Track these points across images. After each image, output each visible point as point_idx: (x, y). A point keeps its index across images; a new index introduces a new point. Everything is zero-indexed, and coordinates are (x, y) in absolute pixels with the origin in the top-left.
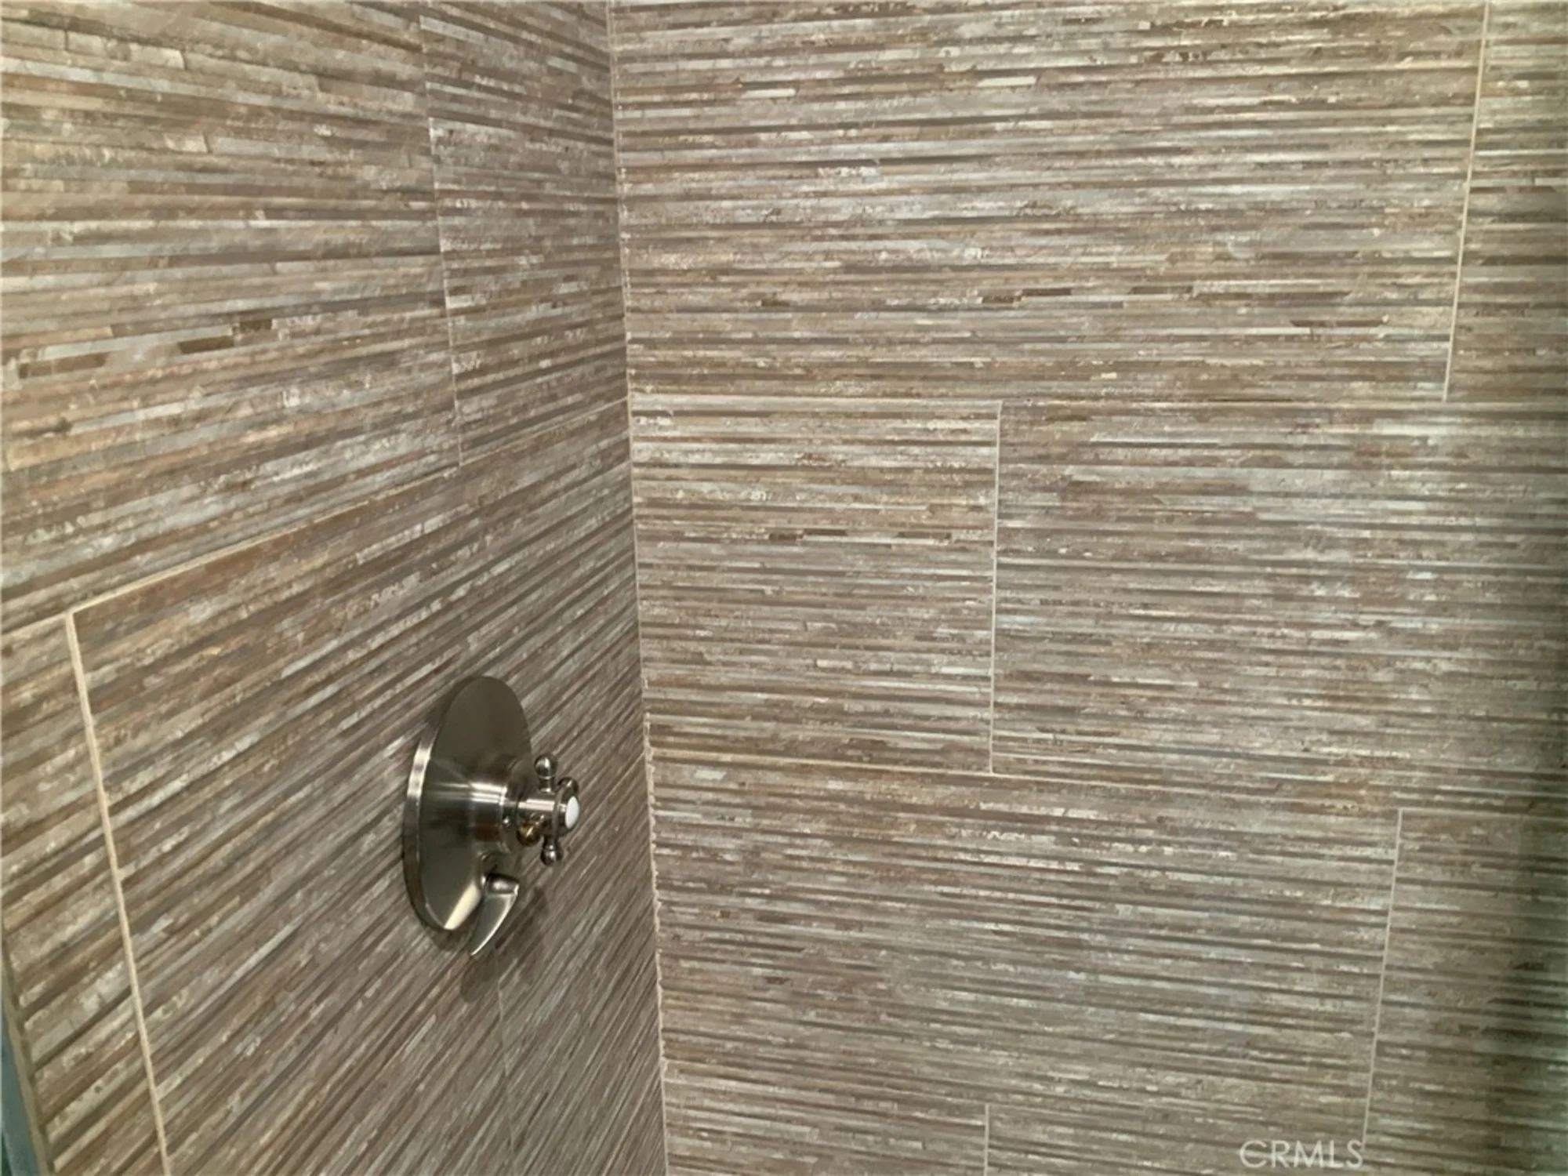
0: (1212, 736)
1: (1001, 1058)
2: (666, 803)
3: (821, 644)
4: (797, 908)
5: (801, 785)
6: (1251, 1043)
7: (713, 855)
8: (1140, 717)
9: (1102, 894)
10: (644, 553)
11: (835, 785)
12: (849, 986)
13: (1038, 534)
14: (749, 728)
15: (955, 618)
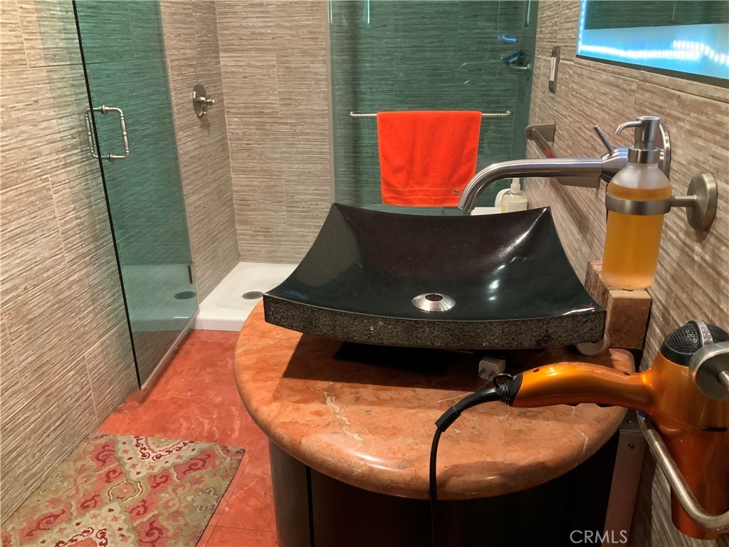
0: (309, 107)
1: (285, 165)
2: (230, 125)
3: (252, 95)
4: (252, 142)
5: (250, 120)
6: (320, 158)
7: (238, 134)
8: (300, 105)
9: (297, 135)
10: (223, 81)
11: (256, 120)
12: (261, 155)
13: (283, 75)
14: (242, 111)
15: (272, 90)
